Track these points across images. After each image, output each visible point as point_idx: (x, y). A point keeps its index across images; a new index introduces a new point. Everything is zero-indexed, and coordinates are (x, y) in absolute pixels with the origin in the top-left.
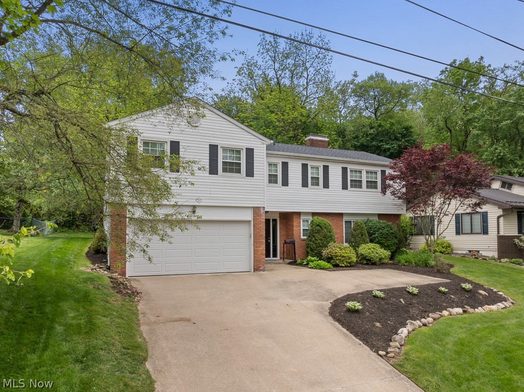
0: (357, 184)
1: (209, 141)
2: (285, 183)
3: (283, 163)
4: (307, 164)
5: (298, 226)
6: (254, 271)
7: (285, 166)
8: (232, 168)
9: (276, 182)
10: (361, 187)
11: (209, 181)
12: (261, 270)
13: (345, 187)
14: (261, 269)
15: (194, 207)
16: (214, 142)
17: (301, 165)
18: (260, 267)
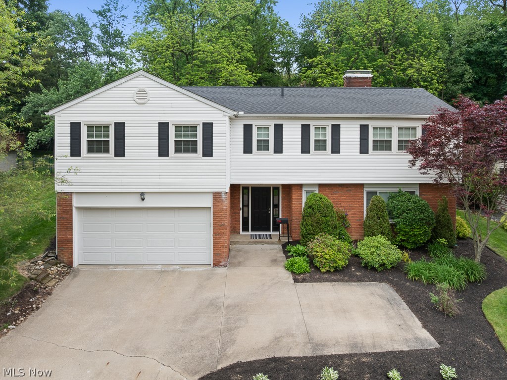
0: (383, 145)
1: (159, 118)
2: (278, 149)
3: (275, 125)
4: (309, 125)
5: (298, 199)
6: (214, 266)
7: (278, 129)
8: (187, 147)
9: (267, 149)
10: (389, 149)
11: (158, 164)
12: (221, 266)
13: (364, 150)
14: (221, 264)
15: (142, 194)
16: (164, 120)
17: (300, 126)
18: (221, 262)
